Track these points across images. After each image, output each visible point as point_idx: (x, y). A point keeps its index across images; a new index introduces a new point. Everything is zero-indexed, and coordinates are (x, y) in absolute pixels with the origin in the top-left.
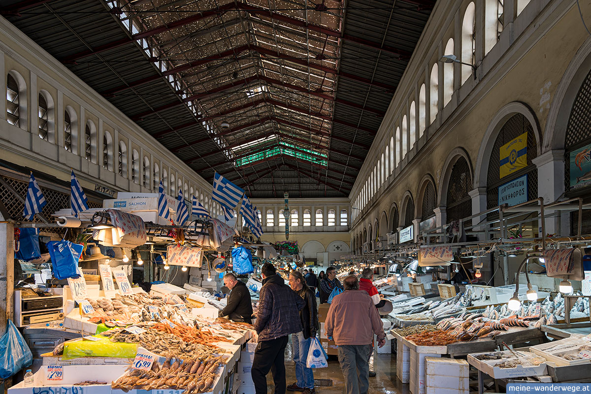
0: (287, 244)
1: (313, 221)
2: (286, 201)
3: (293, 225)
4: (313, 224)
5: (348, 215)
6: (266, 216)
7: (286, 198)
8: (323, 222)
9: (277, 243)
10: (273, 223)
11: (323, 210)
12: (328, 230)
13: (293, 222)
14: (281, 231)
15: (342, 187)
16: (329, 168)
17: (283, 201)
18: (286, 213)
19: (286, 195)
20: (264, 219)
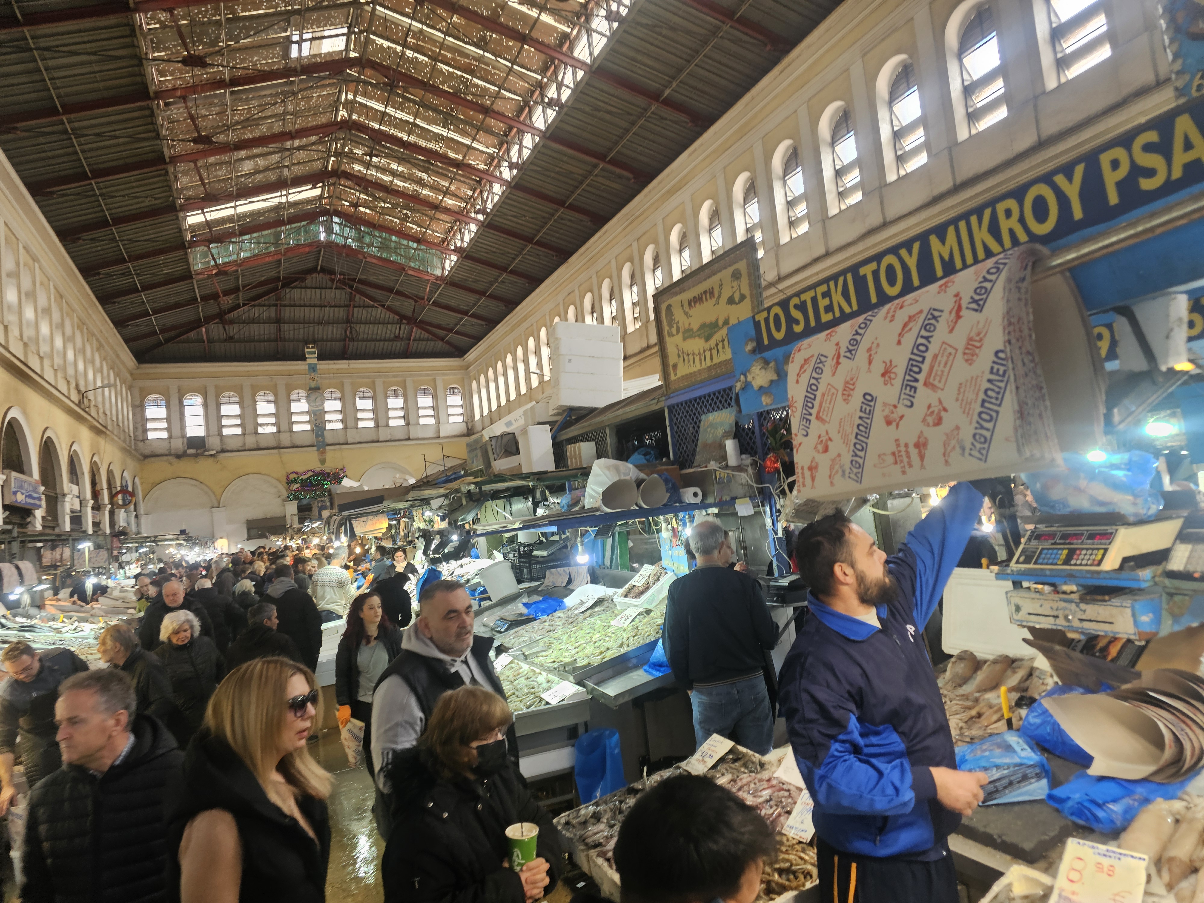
0: (318, 475)
1: (381, 415)
2: (313, 368)
3: (329, 426)
4: (382, 423)
5: (463, 397)
6: (255, 409)
7: (312, 360)
8: (406, 418)
9: (292, 477)
10: (273, 424)
11: (405, 388)
12: (420, 436)
13: (330, 421)
14: (299, 443)
15: (457, 332)
16: (449, 282)
17: (303, 367)
18: (312, 398)
19: (311, 352)
20: (248, 416)
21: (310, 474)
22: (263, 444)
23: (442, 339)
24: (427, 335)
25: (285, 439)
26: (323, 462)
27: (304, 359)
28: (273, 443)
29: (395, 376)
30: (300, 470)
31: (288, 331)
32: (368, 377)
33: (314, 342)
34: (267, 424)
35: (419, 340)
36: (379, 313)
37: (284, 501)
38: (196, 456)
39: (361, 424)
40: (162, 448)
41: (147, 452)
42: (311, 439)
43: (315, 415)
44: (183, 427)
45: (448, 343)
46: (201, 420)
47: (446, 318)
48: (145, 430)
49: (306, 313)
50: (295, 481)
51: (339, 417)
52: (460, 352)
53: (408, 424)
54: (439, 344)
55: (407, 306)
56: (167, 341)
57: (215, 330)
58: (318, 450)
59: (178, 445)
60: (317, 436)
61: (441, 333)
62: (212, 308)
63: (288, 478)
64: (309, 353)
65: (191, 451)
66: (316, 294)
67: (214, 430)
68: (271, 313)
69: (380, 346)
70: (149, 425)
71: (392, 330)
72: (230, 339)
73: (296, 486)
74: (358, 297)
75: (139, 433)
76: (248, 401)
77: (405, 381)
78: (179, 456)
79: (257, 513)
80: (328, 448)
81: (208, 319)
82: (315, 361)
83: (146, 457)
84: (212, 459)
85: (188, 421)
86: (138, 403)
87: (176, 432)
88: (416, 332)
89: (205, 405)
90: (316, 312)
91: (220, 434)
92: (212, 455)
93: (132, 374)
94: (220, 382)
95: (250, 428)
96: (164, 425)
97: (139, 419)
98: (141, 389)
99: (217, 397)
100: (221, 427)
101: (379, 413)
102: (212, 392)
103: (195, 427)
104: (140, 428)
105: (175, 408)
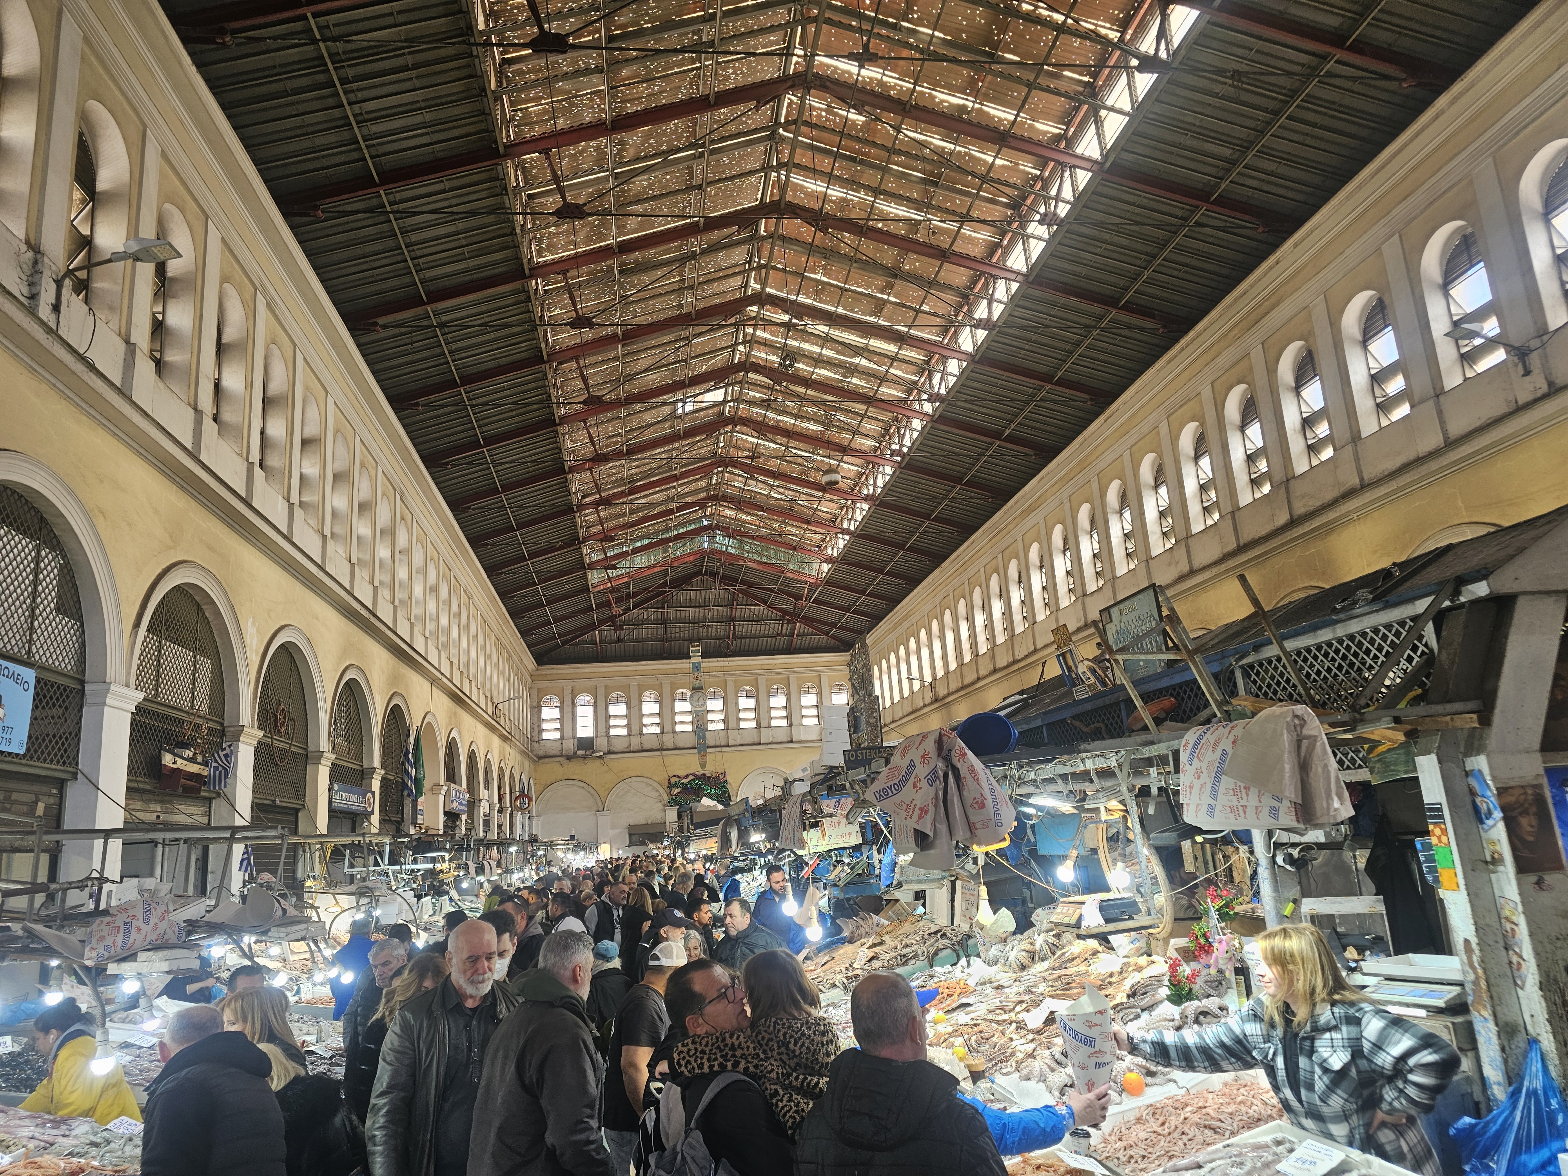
0: (699, 779)
1: (763, 715)
2: (697, 667)
3: (711, 727)
4: (764, 723)
6: (640, 709)
7: (696, 659)
8: (789, 717)
9: (673, 780)
10: (658, 725)
11: (788, 686)
12: (803, 738)
13: (712, 721)
14: (681, 745)
15: (841, 628)
16: (829, 581)
17: (687, 666)
18: (695, 698)
19: (695, 649)
20: (634, 716)
21: (691, 777)
22: (647, 746)
23: (827, 634)
24: (811, 630)
25: (668, 740)
26: (703, 765)
27: (689, 657)
28: (656, 745)
29: (777, 673)
30: (682, 773)
31: (674, 630)
32: (751, 675)
33: (699, 640)
34: (652, 724)
35: (803, 634)
36: (760, 609)
37: (665, 806)
38: (585, 757)
39: (743, 725)
40: (555, 749)
41: (541, 753)
42: (691, 741)
43: (697, 715)
44: (574, 728)
45: (833, 637)
46: (590, 721)
47: (828, 614)
48: (541, 731)
49: (691, 613)
50: (676, 785)
51: (722, 717)
52: (845, 646)
53: (791, 725)
55: (789, 604)
56: (564, 643)
57: (606, 632)
58: (699, 753)
59: (569, 745)
60: (699, 738)
61: (826, 628)
62: (605, 613)
63: (669, 781)
64: (694, 652)
65: (580, 753)
66: (701, 595)
67: (602, 731)
68: (659, 614)
70: (545, 726)
71: (775, 627)
72: (621, 641)
73: (677, 791)
74: (740, 595)
75: (535, 733)
76: (634, 702)
77: (788, 679)
78: (569, 758)
79: (639, 818)
80: (709, 750)
81: (601, 622)
82: (699, 659)
83: (540, 758)
84: (598, 761)
85: (579, 721)
86: (535, 704)
87: (568, 733)
88: (800, 627)
89: (595, 706)
90: (700, 612)
91: (607, 734)
92: (600, 757)
93: (532, 677)
94: (610, 682)
95: (635, 729)
96: (558, 726)
97: (536, 719)
98: (539, 690)
99: (606, 697)
100: (609, 727)
101: (761, 713)
102: (601, 693)
103: (585, 727)
104: (536, 729)
105: (568, 709)
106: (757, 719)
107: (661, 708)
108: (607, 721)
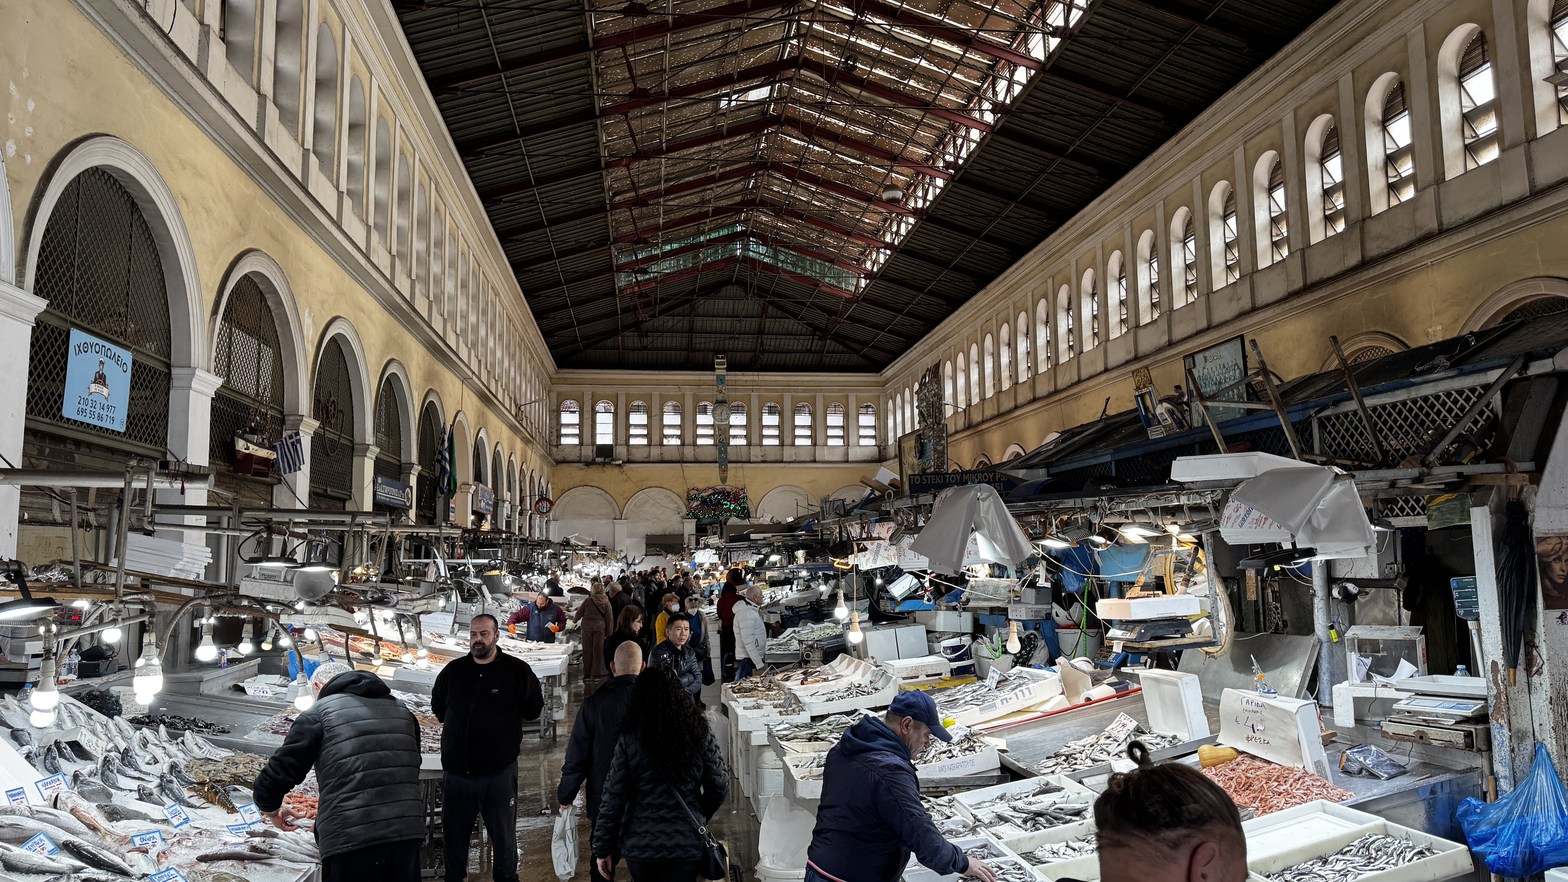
0: (719, 493)
1: (787, 433)
2: (721, 379)
3: (733, 442)
4: (787, 441)
5: (878, 418)
6: (662, 420)
7: (721, 371)
8: (813, 437)
9: (692, 493)
10: (678, 437)
11: (814, 404)
12: (827, 458)
13: (735, 437)
14: (702, 458)
15: (874, 347)
16: (864, 298)
17: (711, 378)
18: (718, 411)
19: (721, 362)
20: (654, 428)
21: (711, 491)
22: (667, 457)
23: (857, 352)
24: (841, 348)
25: (689, 452)
26: (724, 480)
27: (713, 369)
28: (676, 457)
29: (804, 391)
30: (701, 486)
31: (699, 341)
32: (776, 391)
33: (724, 352)
34: (672, 436)
35: (833, 352)
36: (790, 324)
37: (683, 518)
38: (604, 464)
39: (766, 442)
40: (573, 455)
41: (559, 458)
42: (713, 455)
43: (720, 429)
44: (593, 435)
45: (864, 356)
46: (610, 429)
47: (862, 332)
48: (559, 436)
49: (717, 323)
50: (696, 498)
51: (744, 432)
52: (876, 367)
53: (814, 444)
54: (855, 358)
55: (821, 319)
56: (586, 347)
57: (631, 339)
58: (720, 467)
59: (588, 452)
60: (720, 452)
61: (857, 347)
62: (629, 318)
63: (688, 493)
64: (719, 364)
65: (598, 460)
66: (729, 305)
67: (621, 440)
68: (685, 323)
69: (791, 358)
70: (564, 431)
71: (804, 342)
72: (645, 348)
73: (696, 504)
74: (770, 308)
75: (554, 438)
76: (655, 412)
77: (815, 397)
78: (587, 464)
79: (656, 529)
80: (730, 465)
81: (625, 328)
82: (724, 372)
83: (558, 462)
84: (617, 470)
85: (599, 429)
86: (554, 408)
87: (587, 439)
88: (830, 344)
89: (616, 415)
90: (727, 324)
91: (627, 443)
92: (619, 465)
93: (551, 378)
94: (633, 390)
95: (655, 439)
96: (577, 431)
97: (554, 422)
98: (559, 394)
99: (627, 405)
100: (629, 436)
101: (785, 431)
102: (622, 401)
103: (605, 435)
104: (555, 434)
105: (587, 415)
106: (780, 437)
107: (682, 420)
108: (628, 430)
